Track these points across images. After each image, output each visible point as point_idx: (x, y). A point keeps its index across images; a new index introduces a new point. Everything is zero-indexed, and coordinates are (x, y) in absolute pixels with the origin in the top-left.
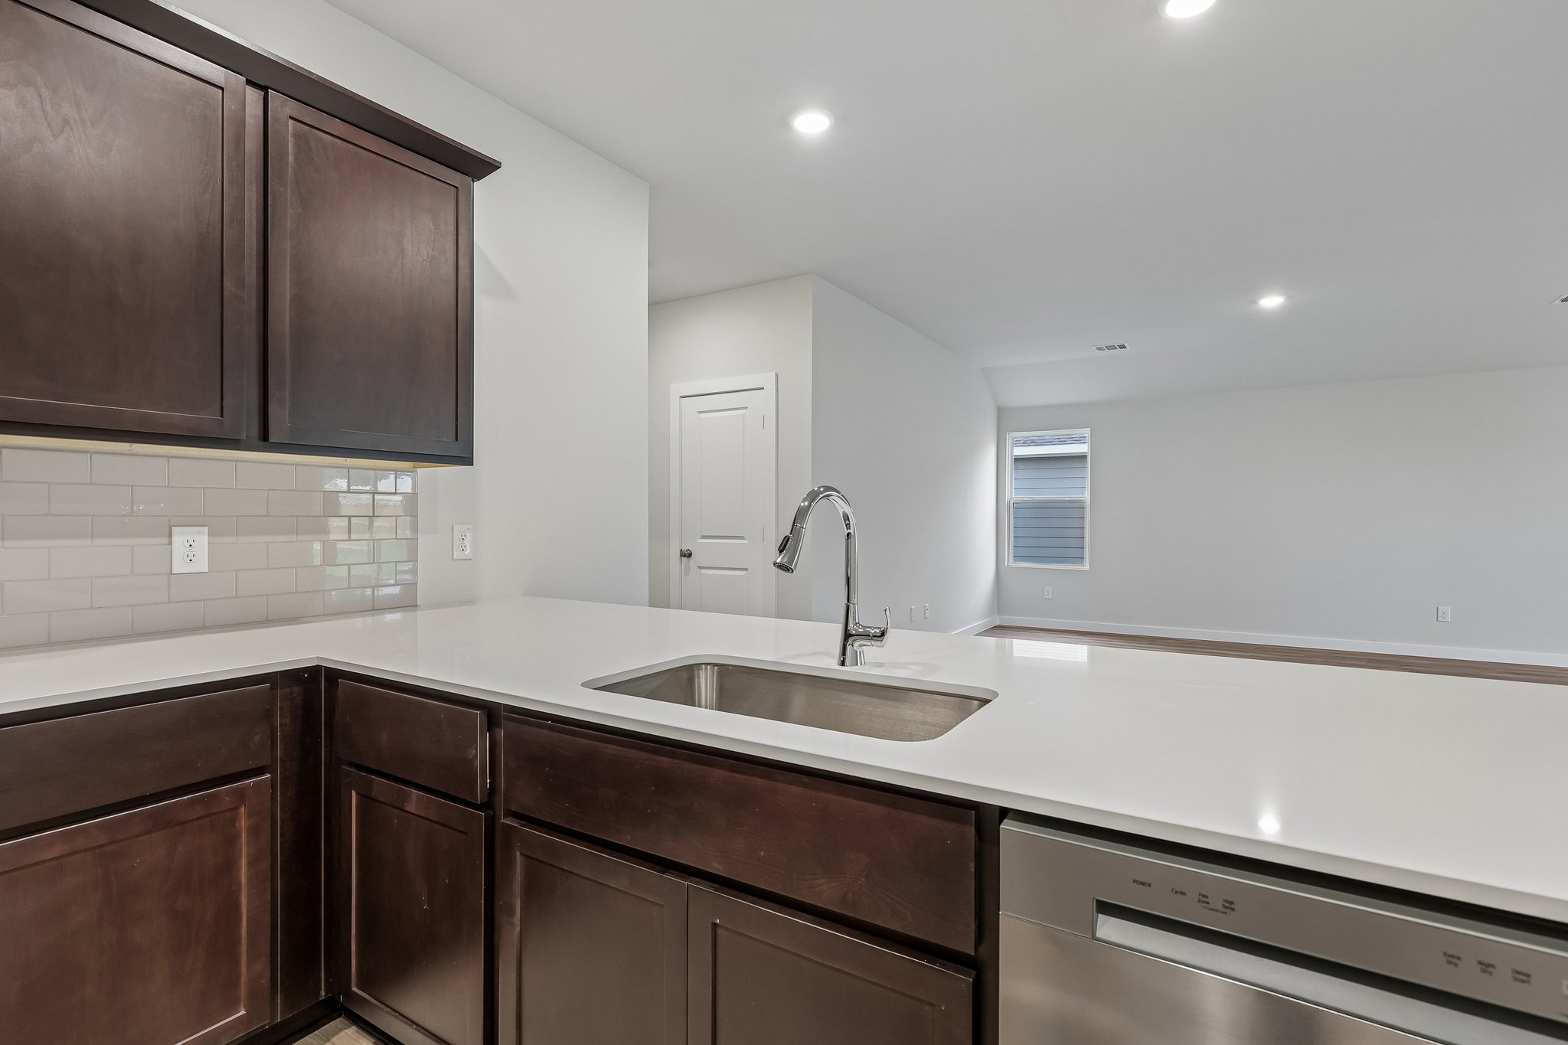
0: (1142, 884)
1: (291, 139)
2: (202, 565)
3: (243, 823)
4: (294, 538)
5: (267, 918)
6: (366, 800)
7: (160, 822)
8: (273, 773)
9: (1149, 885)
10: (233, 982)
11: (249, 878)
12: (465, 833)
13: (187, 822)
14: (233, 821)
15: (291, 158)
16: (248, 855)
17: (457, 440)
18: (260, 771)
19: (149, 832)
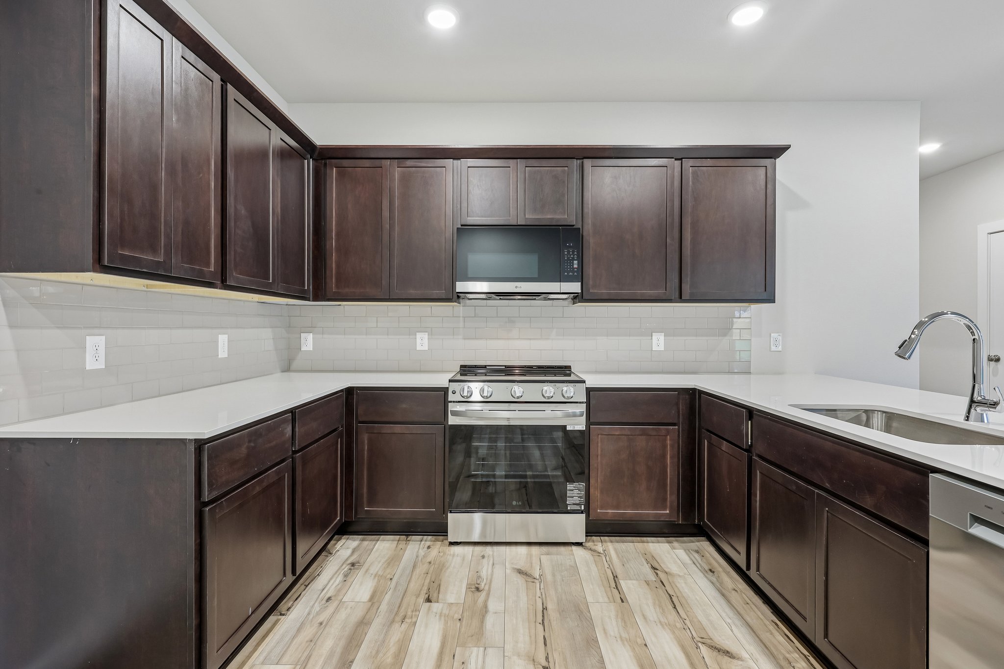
0: (989, 508)
1: (691, 175)
2: (662, 348)
3: (668, 442)
4: (695, 338)
5: (676, 480)
6: (710, 444)
7: (644, 433)
8: (679, 427)
9: (992, 509)
10: (665, 500)
11: (670, 463)
12: (740, 461)
13: (651, 435)
14: (665, 440)
15: (691, 183)
16: (670, 454)
17: (765, 291)
18: (674, 424)
19: (641, 435)
